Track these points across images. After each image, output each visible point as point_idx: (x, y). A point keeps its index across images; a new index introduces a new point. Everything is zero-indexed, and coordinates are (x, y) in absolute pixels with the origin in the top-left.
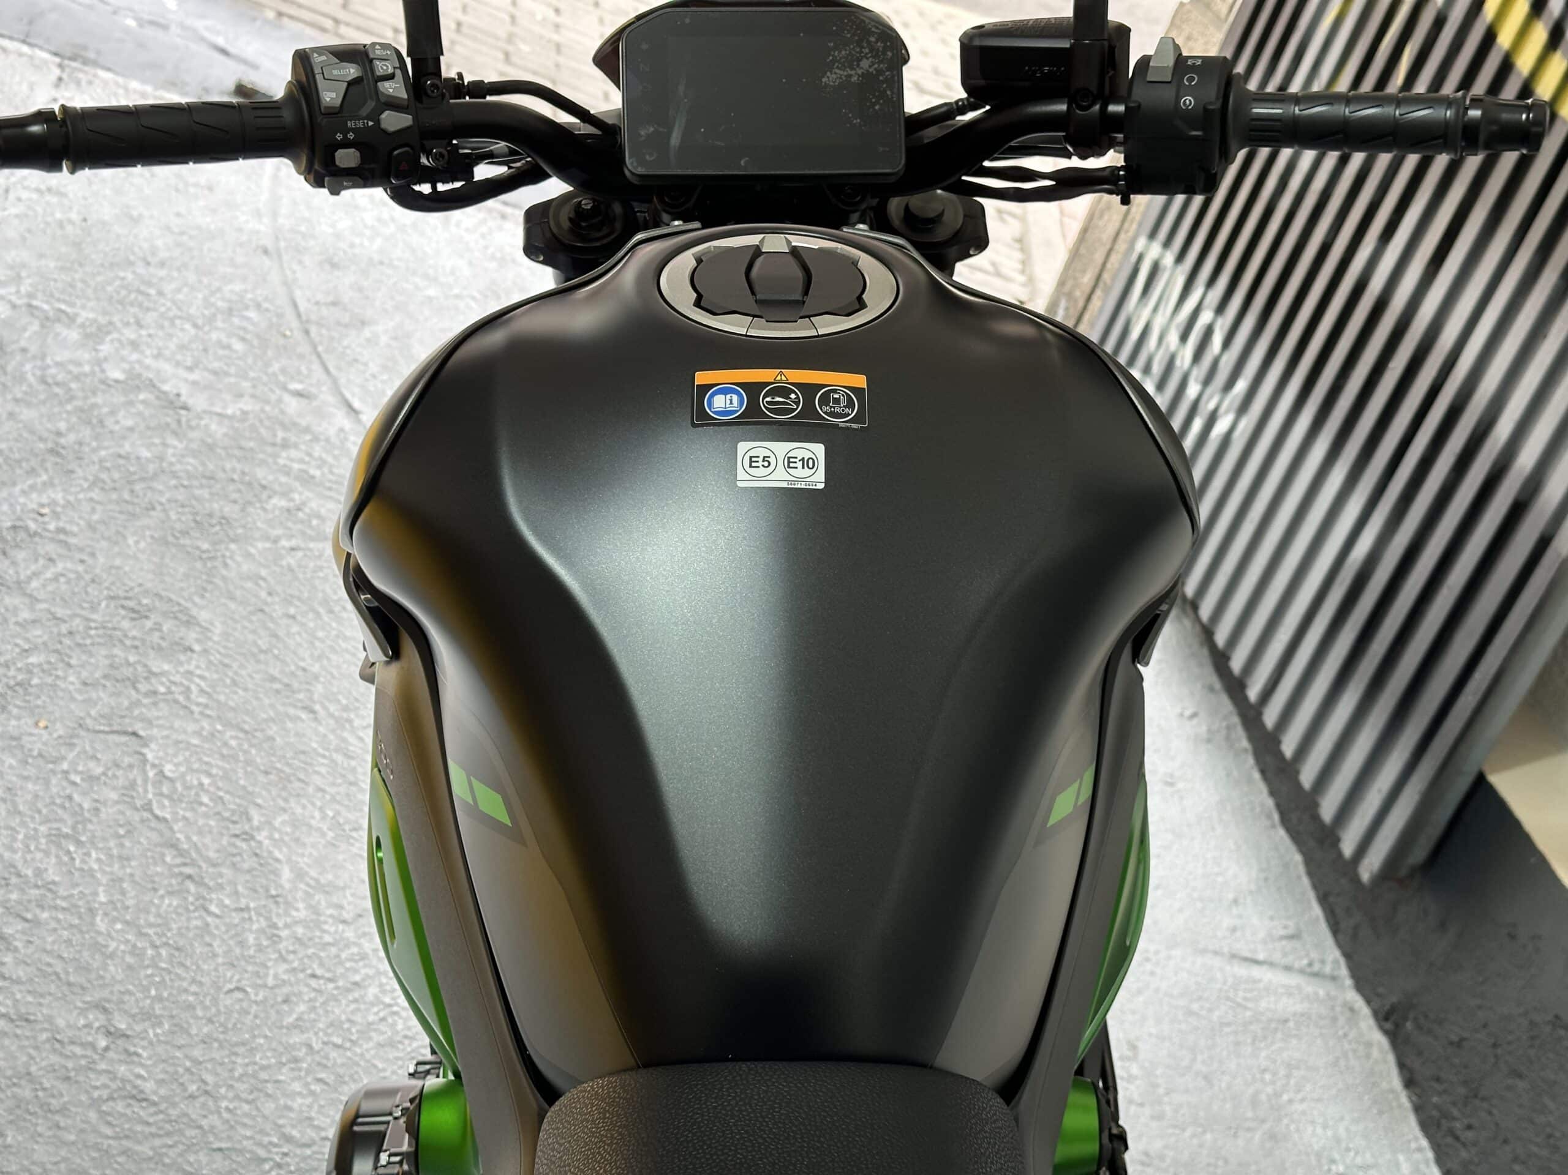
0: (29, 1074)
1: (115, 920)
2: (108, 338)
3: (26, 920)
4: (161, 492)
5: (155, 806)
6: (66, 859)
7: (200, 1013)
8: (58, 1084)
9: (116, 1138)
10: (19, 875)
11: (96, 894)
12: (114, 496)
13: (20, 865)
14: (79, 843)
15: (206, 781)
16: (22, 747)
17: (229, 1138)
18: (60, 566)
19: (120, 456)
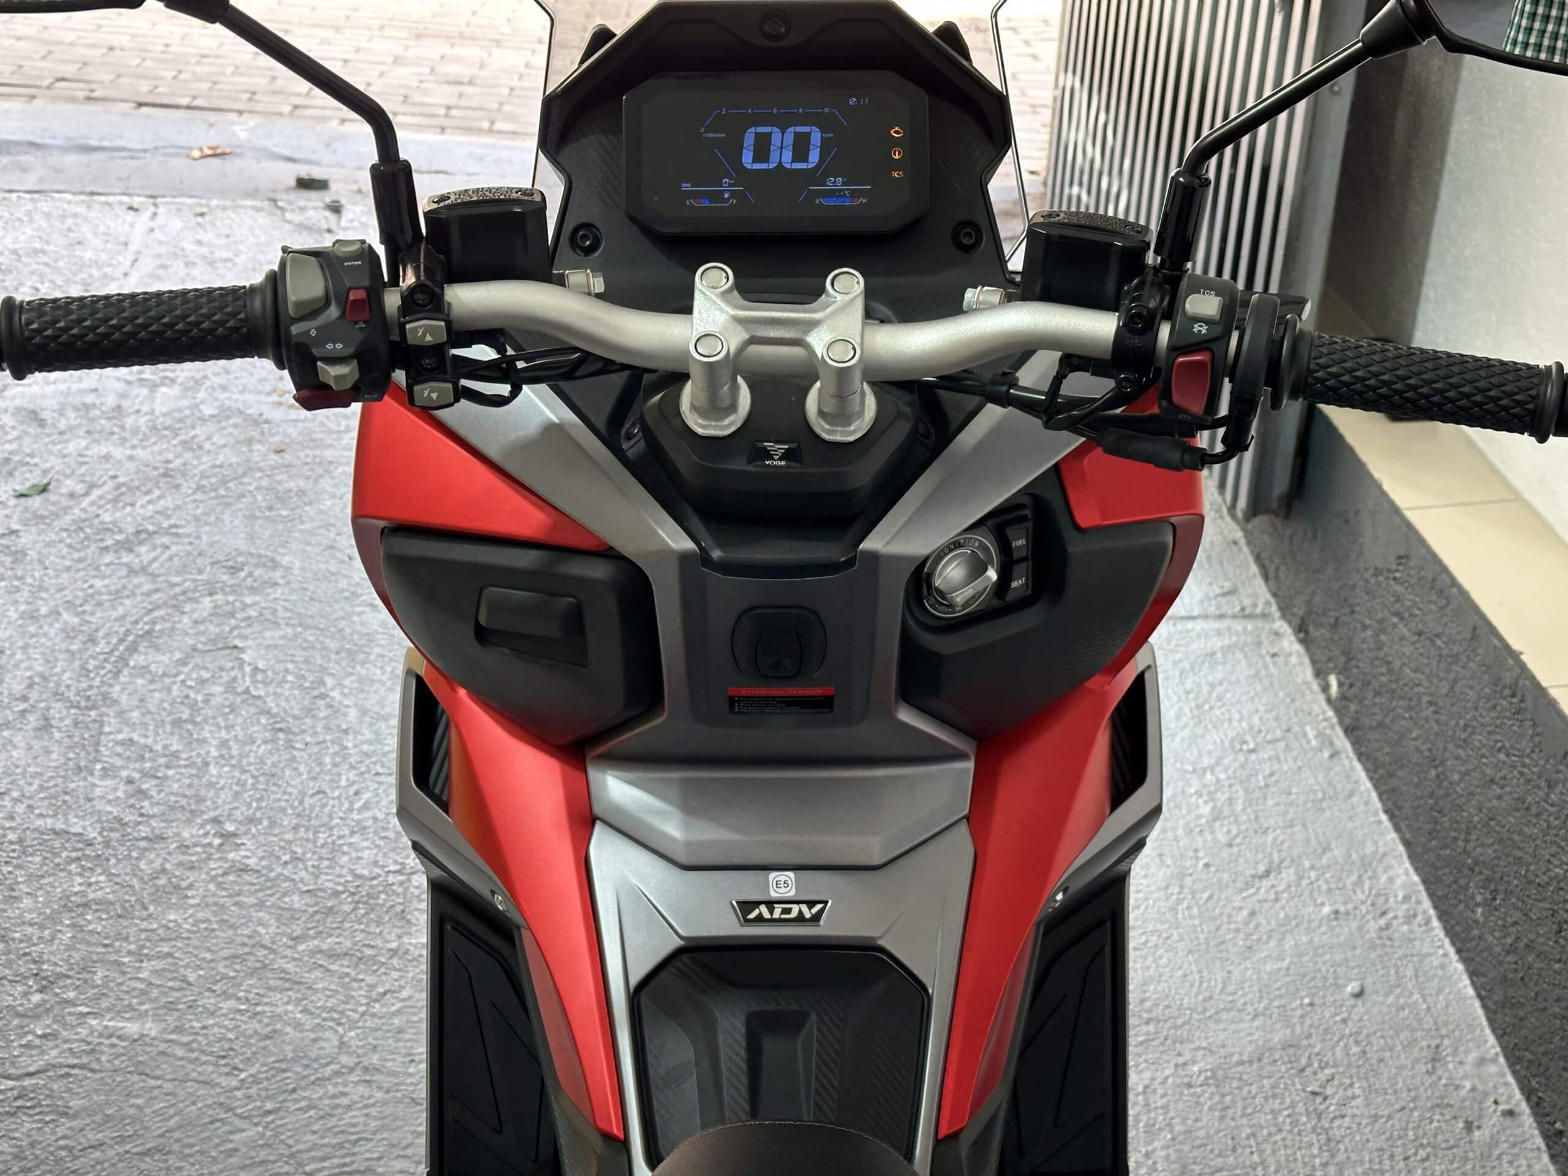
0: (164, 870)
1: (224, 766)
2: (202, 388)
3: (157, 778)
5: (252, 689)
6: (186, 735)
7: (290, 811)
8: (186, 872)
10: (151, 751)
13: (151, 745)
16: (150, 672)
17: (316, 883)
18: (173, 550)
19: (216, 466)
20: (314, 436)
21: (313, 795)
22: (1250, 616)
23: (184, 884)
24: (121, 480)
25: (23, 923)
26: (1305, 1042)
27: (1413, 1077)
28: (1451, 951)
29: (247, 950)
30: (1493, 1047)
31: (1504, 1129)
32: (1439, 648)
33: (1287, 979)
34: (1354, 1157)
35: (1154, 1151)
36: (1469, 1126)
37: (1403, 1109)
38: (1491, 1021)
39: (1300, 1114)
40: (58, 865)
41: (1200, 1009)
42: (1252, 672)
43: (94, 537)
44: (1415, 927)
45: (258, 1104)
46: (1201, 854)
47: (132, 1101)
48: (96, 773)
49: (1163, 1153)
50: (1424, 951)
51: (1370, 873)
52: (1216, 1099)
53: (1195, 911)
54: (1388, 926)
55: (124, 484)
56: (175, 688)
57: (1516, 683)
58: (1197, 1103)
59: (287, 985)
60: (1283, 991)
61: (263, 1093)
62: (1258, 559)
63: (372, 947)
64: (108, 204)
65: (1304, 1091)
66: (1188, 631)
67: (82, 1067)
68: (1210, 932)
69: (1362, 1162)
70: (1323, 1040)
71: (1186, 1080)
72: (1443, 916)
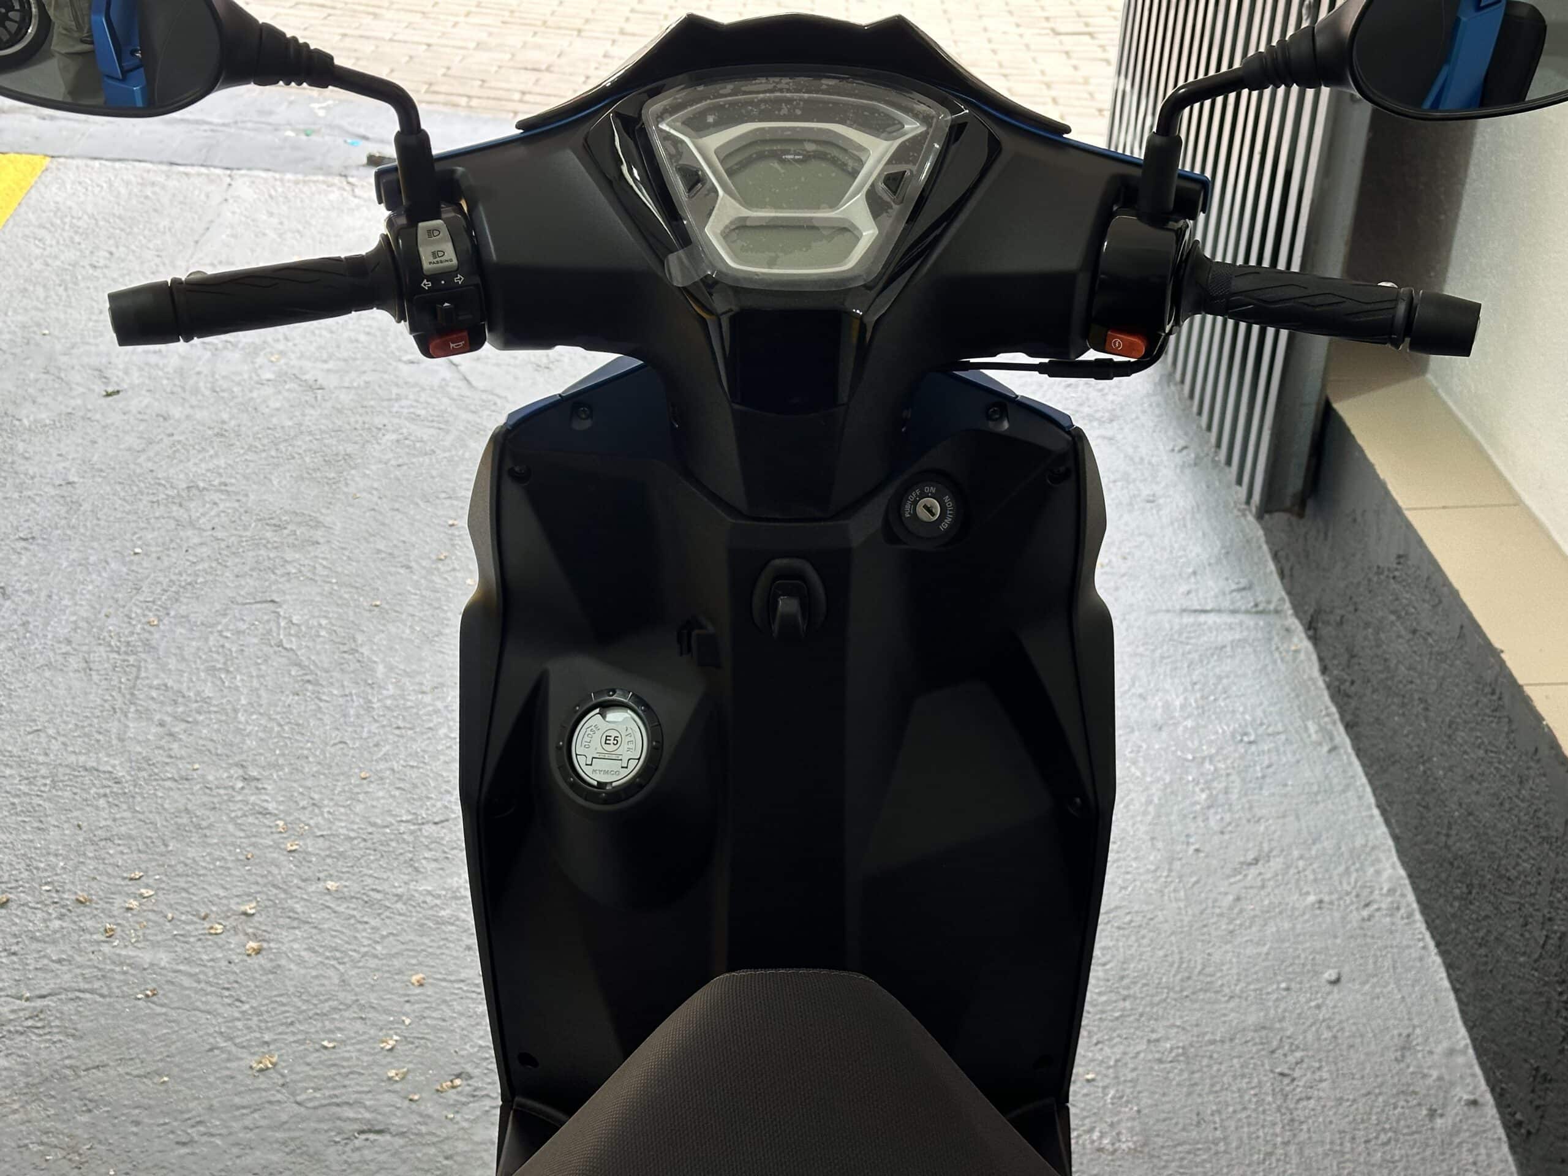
0: (186, 809)
1: (252, 713)
2: (262, 353)
3: (188, 722)
4: (300, 447)
5: (284, 641)
6: (219, 683)
7: (311, 759)
8: (208, 813)
9: (248, 837)
10: (184, 697)
11: (239, 700)
12: (264, 455)
13: (185, 691)
14: (228, 672)
15: (324, 622)
16: (189, 621)
17: (330, 829)
18: (222, 506)
19: (269, 428)
20: (365, 403)
21: (335, 744)
22: (1262, 612)
23: (204, 824)
24: (176, 438)
25: (49, 854)
26: (1278, 1025)
27: (1381, 1064)
28: (1431, 944)
29: (259, 888)
30: (1464, 1038)
31: (1467, 1119)
32: (1431, 646)
33: (1266, 964)
34: (1315, 1137)
35: (1119, 1122)
36: (1432, 1114)
37: (1369, 1093)
38: (1463, 1013)
39: (1266, 1094)
40: (86, 800)
41: (1178, 989)
42: (1259, 667)
43: (146, 491)
44: (1397, 920)
45: (258, 1035)
46: (1192, 840)
47: (140, 1026)
48: (130, 715)
49: (1129, 1124)
50: (1405, 943)
51: (1358, 865)
52: (1186, 1075)
53: (1182, 894)
54: (1370, 918)
55: (179, 442)
56: (211, 638)
57: (1496, 680)
58: (1166, 1078)
59: (295, 924)
60: (1261, 974)
61: (263, 1025)
62: (1276, 557)
63: (378, 891)
64: (187, 174)
65: (1272, 1071)
66: (1200, 625)
67: (92, 992)
68: (1194, 916)
69: (1323, 1143)
70: (1296, 1024)
71: (1157, 1056)
72: (1425, 909)
